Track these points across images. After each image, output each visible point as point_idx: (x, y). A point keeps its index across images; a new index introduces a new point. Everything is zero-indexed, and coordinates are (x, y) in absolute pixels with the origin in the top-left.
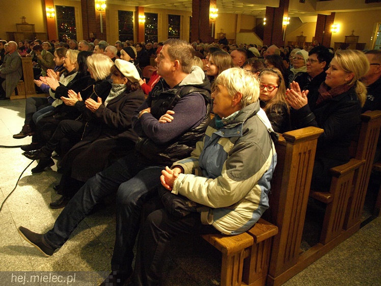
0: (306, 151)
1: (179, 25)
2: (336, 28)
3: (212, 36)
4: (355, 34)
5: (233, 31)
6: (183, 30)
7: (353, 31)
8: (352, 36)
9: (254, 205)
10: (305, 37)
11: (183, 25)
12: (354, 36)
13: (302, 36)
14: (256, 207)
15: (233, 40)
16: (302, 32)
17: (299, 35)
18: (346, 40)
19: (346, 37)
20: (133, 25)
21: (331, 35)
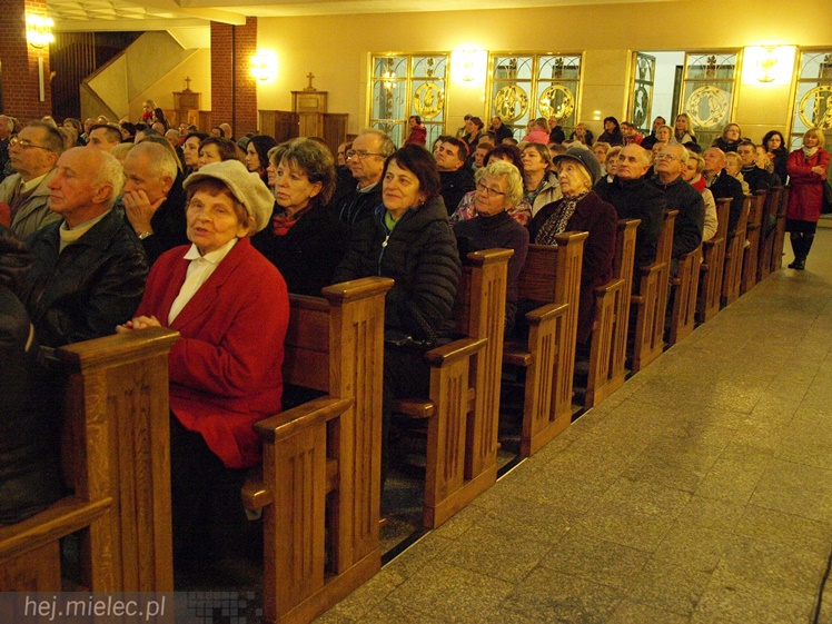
2: (263, 66)
7: (311, 77)
8: (310, 91)
10: (197, 94)
12: (315, 92)
13: (188, 92)
16: (188, 80)
17: (181, 90)
18: (295, 102)
19: (295, 93)
21: (254, 88)
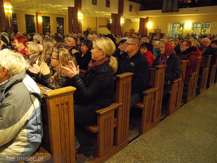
0: (63, 103)
1: (63, 23)
2: (149, 25)
3: (80, 30)
4: (159, 28)
5: (95, 26)
6: (65, 26)
7: (158, 27)
8: (158, 29)
9: (23, 143)
10: (134, 30)
11: (65, 23)
12: (159, 29)
13: (133, 29)
14: (26, 144)
15: (95, 31)
16: (133, 27)
17: (131, 29)
18: (155, 31)
19: (155, 30)
20: (35, 23)
21: (147, 29)
